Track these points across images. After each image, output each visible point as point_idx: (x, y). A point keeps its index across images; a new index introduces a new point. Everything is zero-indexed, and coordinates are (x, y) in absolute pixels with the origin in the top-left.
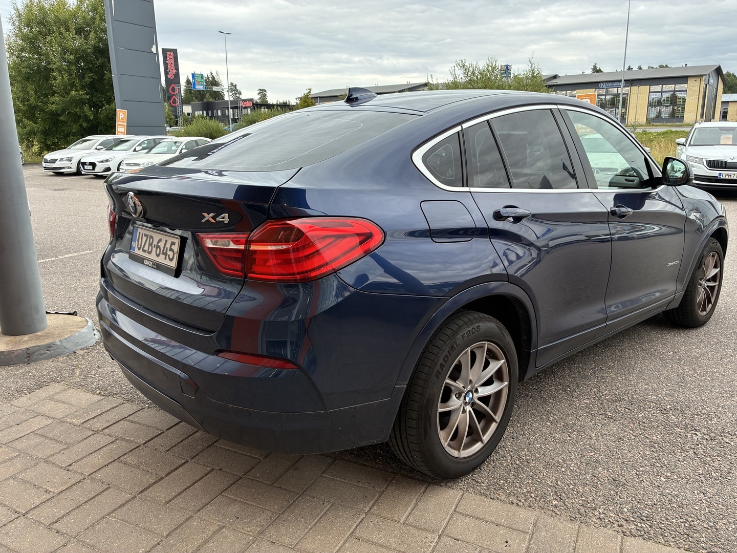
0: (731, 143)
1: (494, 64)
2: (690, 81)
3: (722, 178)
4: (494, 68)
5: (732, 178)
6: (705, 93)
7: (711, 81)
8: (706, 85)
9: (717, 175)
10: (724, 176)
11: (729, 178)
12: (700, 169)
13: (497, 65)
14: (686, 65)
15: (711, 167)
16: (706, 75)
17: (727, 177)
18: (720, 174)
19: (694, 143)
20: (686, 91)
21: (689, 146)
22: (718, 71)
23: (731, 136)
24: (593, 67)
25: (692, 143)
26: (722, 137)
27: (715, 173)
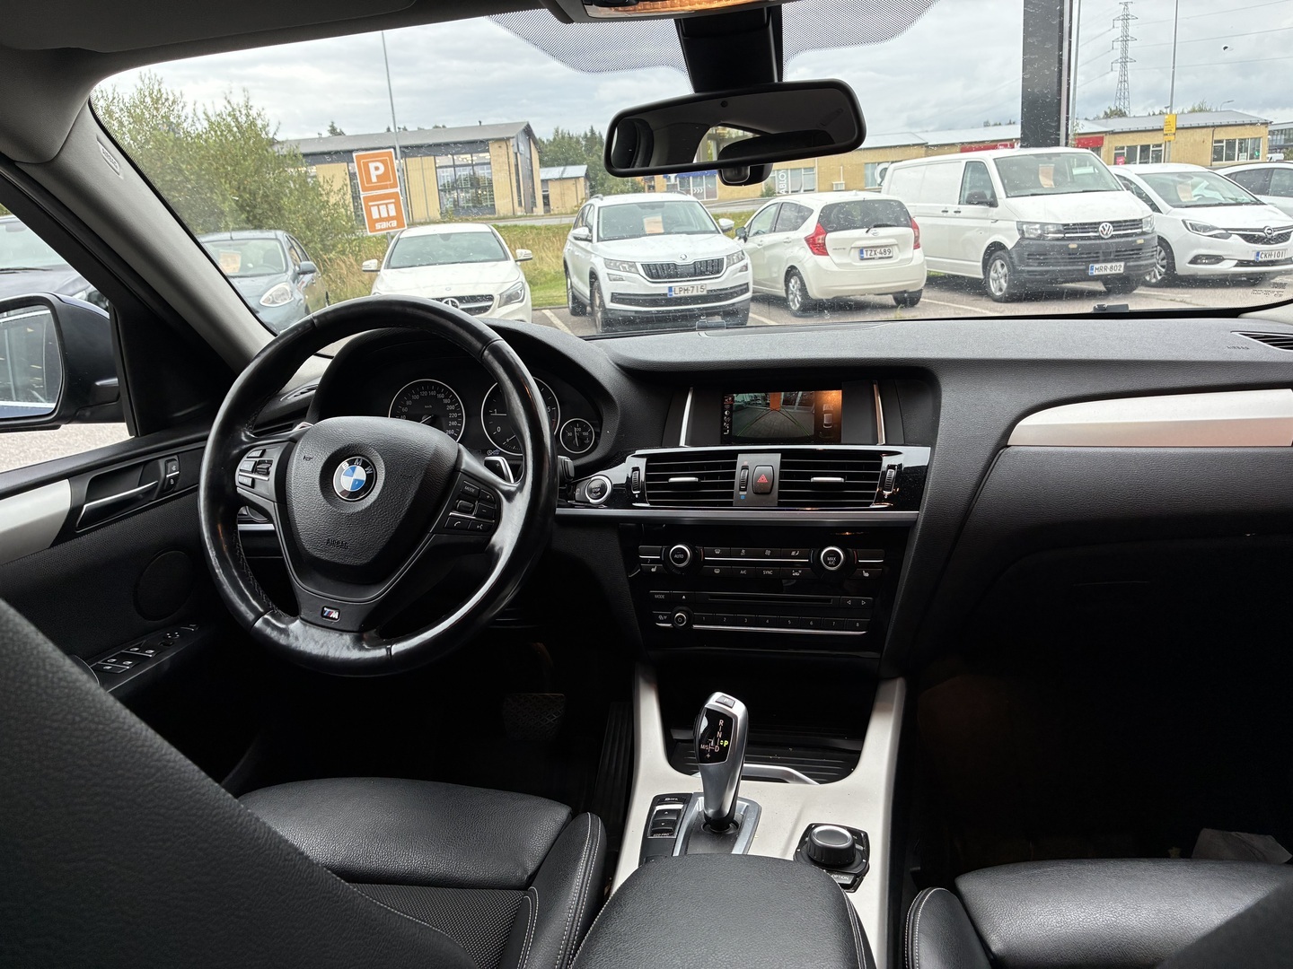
0: (662, 231)
1: (156, 87)
2: (493, 147)
3: (674, 295)
4: (158, 99)
5: (690, 294)
6: (517, 165)
7: (521, 148)
8: (516, 154)
9: (666, 291)
10: (677, 291)
11: (686, 294)
12: (634, 282)
13: (163, 91)
14: (480, 122)
15: (652, 278)
16: (513, 138)
17: (682, 294)
18: (670, 289)
19: (604, 235)
20: (489, 163)
21: (598, 241)
22: (528, 131)
23: (659, 218)
24: (330, 128)
25: (601, 235)
26: (645, 220)
27: (661, 288)
